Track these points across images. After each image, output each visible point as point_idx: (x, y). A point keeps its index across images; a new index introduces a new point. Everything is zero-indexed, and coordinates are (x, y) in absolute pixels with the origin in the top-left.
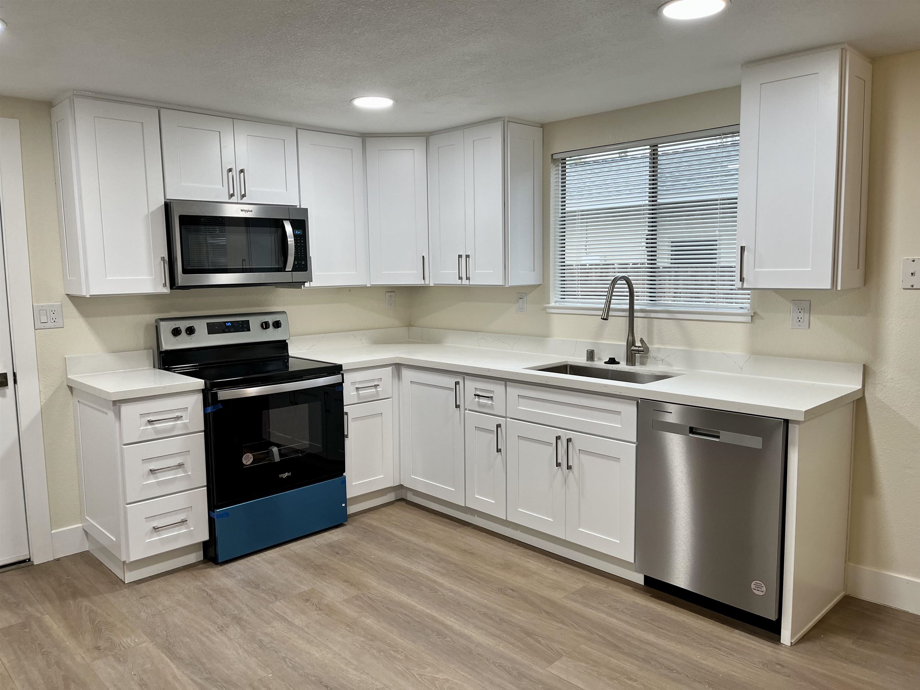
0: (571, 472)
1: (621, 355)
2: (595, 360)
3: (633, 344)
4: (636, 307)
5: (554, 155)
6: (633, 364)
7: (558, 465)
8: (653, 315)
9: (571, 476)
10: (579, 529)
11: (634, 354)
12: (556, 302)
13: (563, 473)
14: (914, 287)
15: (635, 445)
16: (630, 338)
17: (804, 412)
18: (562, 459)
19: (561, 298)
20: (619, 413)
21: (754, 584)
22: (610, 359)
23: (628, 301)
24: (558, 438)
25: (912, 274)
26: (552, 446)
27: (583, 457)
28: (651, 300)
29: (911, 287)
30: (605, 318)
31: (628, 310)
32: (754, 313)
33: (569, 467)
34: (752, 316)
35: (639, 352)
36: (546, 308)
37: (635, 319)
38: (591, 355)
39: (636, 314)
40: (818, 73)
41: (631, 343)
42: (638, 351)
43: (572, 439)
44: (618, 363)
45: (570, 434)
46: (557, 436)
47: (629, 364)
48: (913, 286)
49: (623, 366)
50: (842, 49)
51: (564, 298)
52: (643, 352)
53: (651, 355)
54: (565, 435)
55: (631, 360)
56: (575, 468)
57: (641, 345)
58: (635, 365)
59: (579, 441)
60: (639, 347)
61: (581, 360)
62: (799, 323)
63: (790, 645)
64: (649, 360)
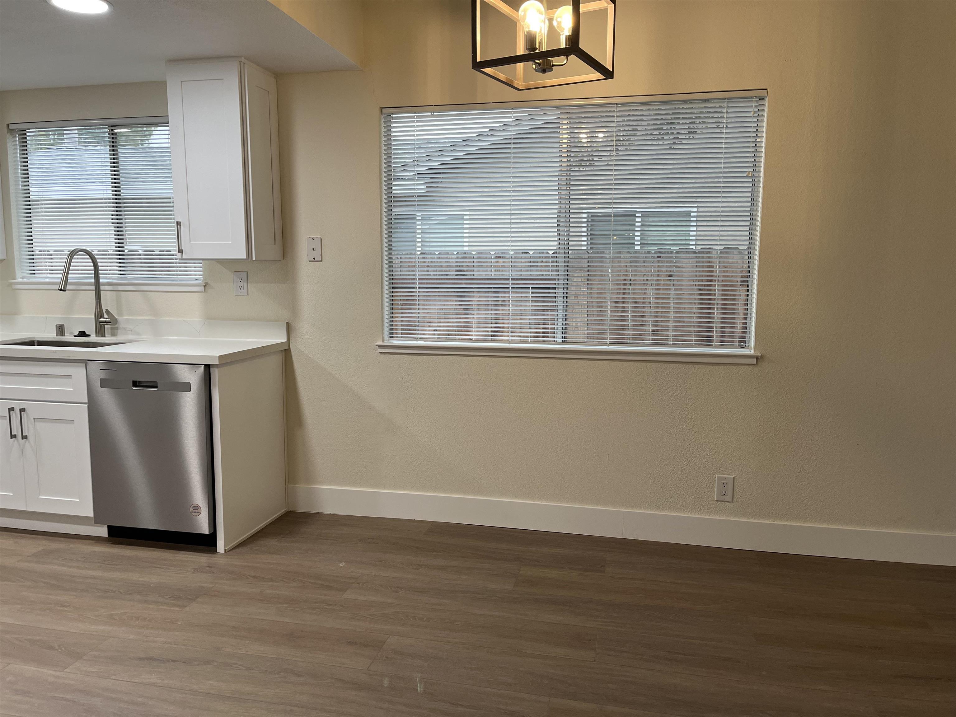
0: (27, 442)
1: (91, 329)
2: (66, 335)
3: (101, 316)
4: (101, 281)
5: (10, 125)
6: (104, 335)
7: (13, 436)
8: (120, 288)
9: (28, 445)
10: (39, 497)
11: (103, 326)
12: (23, 278)
13: (19, 445)
14: (316, 260)
15: (87, 405)
16: (98, 310)
17: (218, 357)
18: (16, 431)
19: (31, 274)
20: (69, 377)
21: (192, 508)
22: (80, 332)
23: (94, 275)
24: (11, 410)
25: (313, 249)
26: (6, 419)
27: (39, 425)
28: (121, 274)
29: (313, 260)
30: (62, 289)
31: (94, 284)
32: (205, 283)
33: (24, 437)
34: (204, 286)
35: (108, 324)
36: (11, 284)
37: (101, 292)
38: (61, 330)
39: (102, 288)
40: (223, 79)
41: (99, 315)
42: (106, 322)
43: (26, 409)
44: (89, 336)
45: (23, 404)
46: (9, 407)
47: (98, 335)
48: (314, 259)
49: (93, 338)
50: (240, 62)
51: (34, 274)
52: (111, 323)
53: (121, 326)
54: (17, 405)
55: (100, 332)
56: (31, 438)
57: (107, 317)
58: (105, 336)
59: (33, 410)
60: (106, 318)
61: (52, 336)
62: (240, 291)
63: (224, 552)
64: (119, 331)
